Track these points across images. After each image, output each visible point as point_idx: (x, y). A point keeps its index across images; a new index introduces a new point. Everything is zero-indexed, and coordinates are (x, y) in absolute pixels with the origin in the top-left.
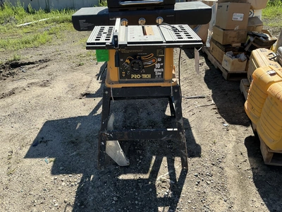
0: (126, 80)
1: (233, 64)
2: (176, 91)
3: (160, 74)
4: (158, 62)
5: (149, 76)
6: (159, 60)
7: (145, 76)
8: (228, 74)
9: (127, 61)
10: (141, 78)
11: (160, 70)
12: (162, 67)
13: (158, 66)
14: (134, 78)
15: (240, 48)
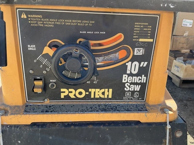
0: (47, 102)
1: (186, 70)
2: (179, 134)
3: (138, 88)
4: (135, 58)
5: (109, 93)
6: (139, 52)
7: (97, 93)
8: (181, 80)
9: (47, 50)
10: (88, 97)
11: (136, 79)
12: (143, 71)
13: (133, 67)
14: (67, 97)
15: (189, 54)
